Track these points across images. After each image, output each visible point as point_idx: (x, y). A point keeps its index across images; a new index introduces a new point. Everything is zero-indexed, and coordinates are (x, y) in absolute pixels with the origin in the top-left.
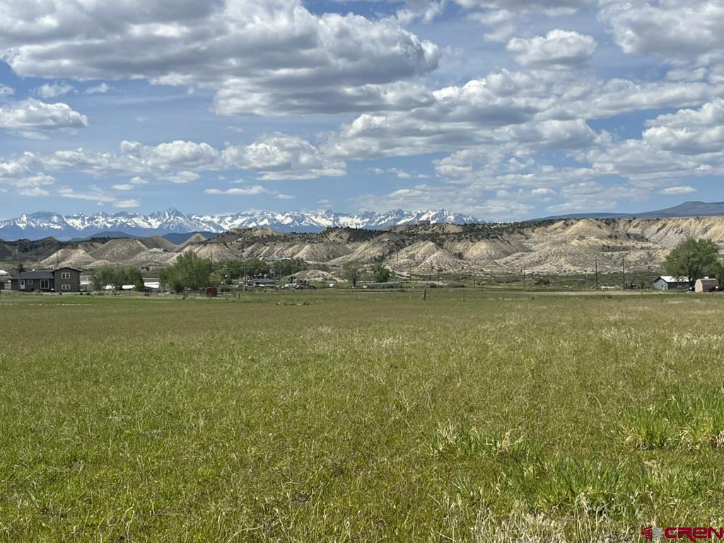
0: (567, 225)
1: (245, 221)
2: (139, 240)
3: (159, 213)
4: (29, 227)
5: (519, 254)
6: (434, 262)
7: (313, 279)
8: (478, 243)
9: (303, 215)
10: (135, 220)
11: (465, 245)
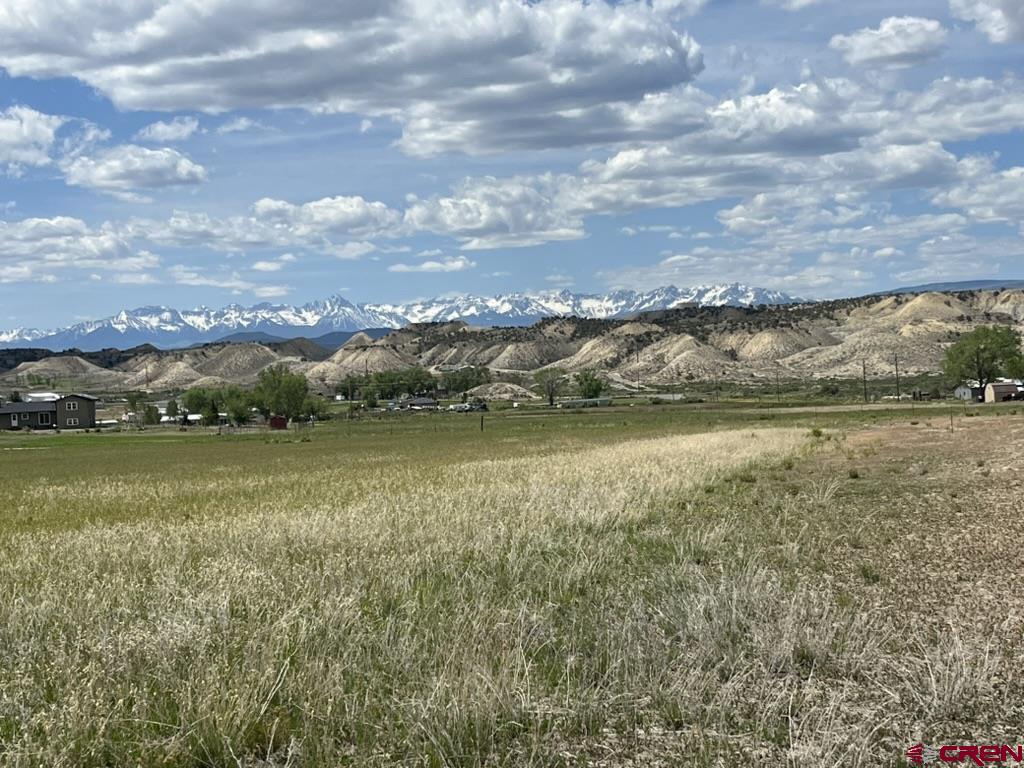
0: (900, 303)
1: (443, 311)
2: (269, 345)
3: (316, 303)
4: (130, 329)
5: (813, 349)
6: (682, 365)
7: (497, 396)
8: (759, 334)
9: (527, 299)
10: (282, 313)
11: (740, 339)
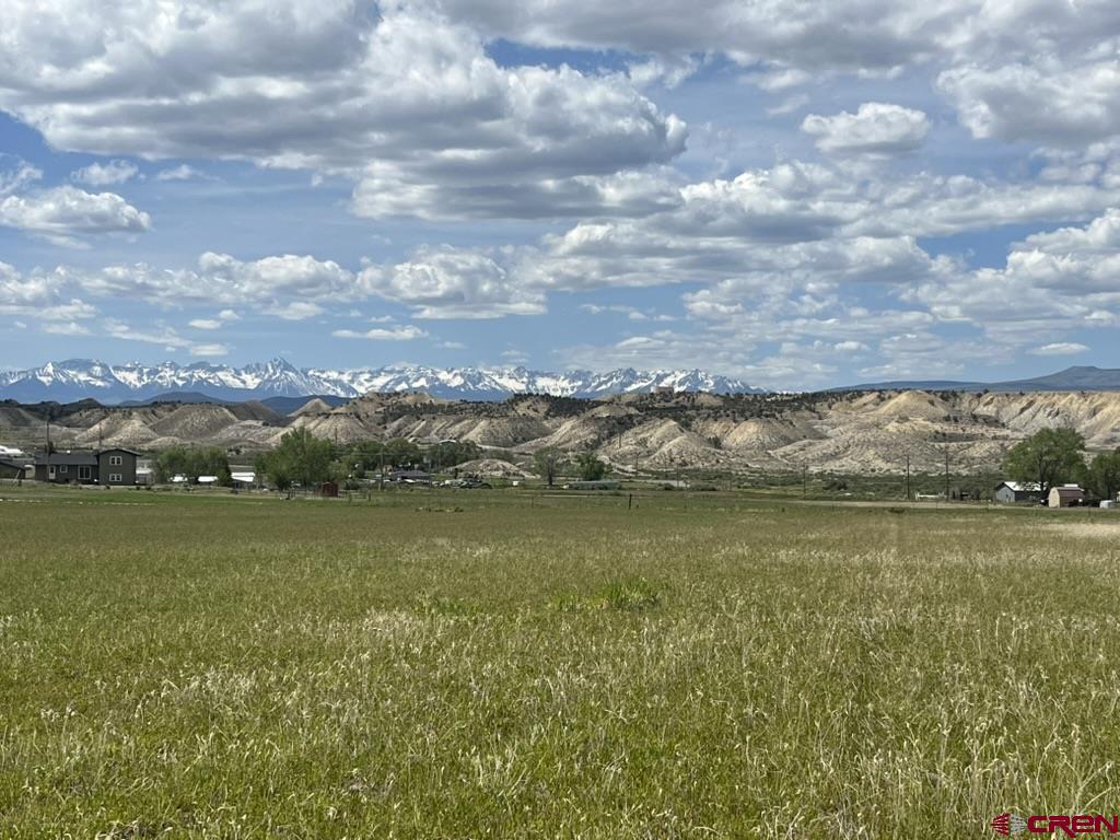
0: (883, 399)
1: (391, 381)
2: (226, 407)
3: (258, 365)
4: (56, 382)
5: (805, 441)
6: (675, 451)
7: (489, 473)
8: (744, 423)
9: (480, 373)
10: (221, 374)
11: (724, 426)
